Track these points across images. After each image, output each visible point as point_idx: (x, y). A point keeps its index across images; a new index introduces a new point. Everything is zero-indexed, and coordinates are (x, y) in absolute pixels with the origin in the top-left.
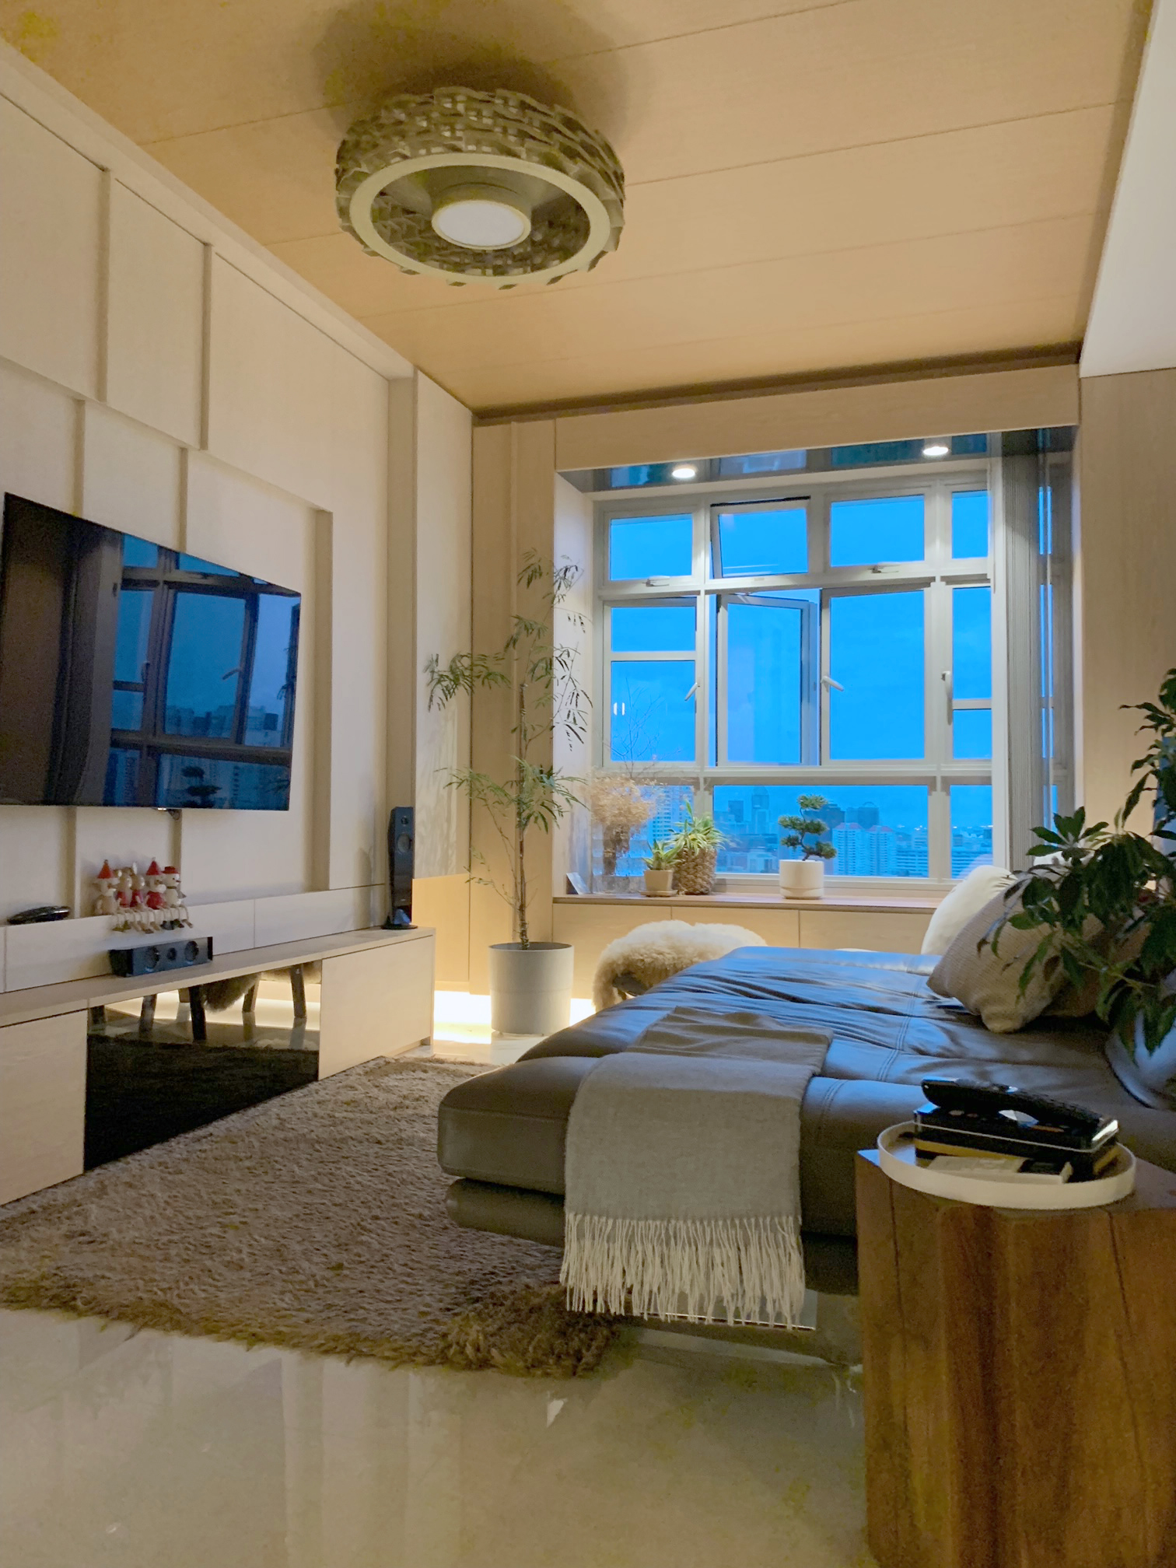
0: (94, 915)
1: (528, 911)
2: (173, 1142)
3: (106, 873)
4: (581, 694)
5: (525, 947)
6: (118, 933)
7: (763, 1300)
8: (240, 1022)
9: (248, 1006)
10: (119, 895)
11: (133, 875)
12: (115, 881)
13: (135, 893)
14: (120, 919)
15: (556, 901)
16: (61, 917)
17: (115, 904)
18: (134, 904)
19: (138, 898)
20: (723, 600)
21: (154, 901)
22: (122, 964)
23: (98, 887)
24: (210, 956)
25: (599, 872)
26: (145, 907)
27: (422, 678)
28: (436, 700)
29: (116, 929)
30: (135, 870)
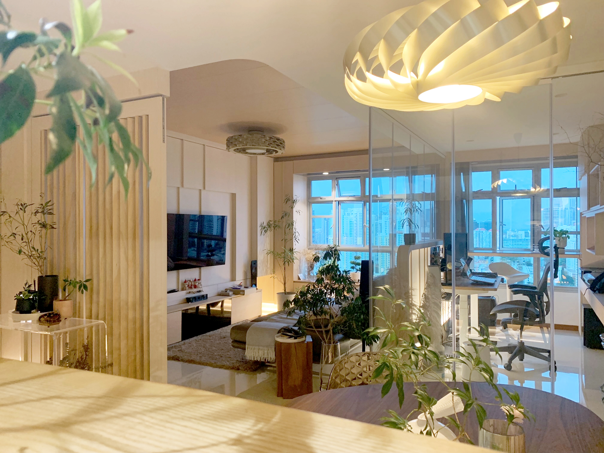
0: (183, 290)
1: (286, 285)
2: (199, 336)
3: (185, 282)
4: (297, 232)
5: (285, 294)
6: (188, 294)
7: (271, 358)
8: (220, 309)
9: (222, 306)
10: (188, 286)
11: (191, 282)
12: (187, 283)
13: (191, 285)
14: (188, 291)
15: (294, 282)
16: (177, 291)
17: (187, 288)
18: (191, 288)
19: (192, 287)
20: (339, 203)
21: (195, 287)
22: (188, 300)
23: (184, 285)
24: (207, 298)
25: (306, 274)
26: (193, 288)
27: (259, 229)
28: (263, 233)
29: (187, 293)
30: (191, 281)
